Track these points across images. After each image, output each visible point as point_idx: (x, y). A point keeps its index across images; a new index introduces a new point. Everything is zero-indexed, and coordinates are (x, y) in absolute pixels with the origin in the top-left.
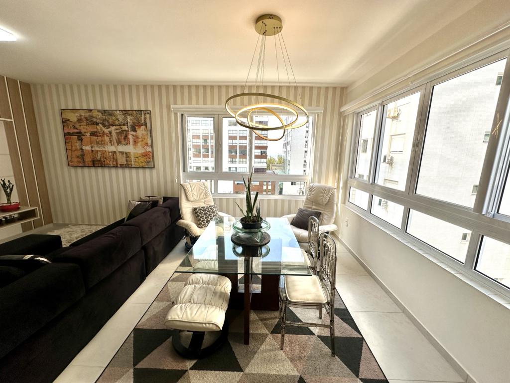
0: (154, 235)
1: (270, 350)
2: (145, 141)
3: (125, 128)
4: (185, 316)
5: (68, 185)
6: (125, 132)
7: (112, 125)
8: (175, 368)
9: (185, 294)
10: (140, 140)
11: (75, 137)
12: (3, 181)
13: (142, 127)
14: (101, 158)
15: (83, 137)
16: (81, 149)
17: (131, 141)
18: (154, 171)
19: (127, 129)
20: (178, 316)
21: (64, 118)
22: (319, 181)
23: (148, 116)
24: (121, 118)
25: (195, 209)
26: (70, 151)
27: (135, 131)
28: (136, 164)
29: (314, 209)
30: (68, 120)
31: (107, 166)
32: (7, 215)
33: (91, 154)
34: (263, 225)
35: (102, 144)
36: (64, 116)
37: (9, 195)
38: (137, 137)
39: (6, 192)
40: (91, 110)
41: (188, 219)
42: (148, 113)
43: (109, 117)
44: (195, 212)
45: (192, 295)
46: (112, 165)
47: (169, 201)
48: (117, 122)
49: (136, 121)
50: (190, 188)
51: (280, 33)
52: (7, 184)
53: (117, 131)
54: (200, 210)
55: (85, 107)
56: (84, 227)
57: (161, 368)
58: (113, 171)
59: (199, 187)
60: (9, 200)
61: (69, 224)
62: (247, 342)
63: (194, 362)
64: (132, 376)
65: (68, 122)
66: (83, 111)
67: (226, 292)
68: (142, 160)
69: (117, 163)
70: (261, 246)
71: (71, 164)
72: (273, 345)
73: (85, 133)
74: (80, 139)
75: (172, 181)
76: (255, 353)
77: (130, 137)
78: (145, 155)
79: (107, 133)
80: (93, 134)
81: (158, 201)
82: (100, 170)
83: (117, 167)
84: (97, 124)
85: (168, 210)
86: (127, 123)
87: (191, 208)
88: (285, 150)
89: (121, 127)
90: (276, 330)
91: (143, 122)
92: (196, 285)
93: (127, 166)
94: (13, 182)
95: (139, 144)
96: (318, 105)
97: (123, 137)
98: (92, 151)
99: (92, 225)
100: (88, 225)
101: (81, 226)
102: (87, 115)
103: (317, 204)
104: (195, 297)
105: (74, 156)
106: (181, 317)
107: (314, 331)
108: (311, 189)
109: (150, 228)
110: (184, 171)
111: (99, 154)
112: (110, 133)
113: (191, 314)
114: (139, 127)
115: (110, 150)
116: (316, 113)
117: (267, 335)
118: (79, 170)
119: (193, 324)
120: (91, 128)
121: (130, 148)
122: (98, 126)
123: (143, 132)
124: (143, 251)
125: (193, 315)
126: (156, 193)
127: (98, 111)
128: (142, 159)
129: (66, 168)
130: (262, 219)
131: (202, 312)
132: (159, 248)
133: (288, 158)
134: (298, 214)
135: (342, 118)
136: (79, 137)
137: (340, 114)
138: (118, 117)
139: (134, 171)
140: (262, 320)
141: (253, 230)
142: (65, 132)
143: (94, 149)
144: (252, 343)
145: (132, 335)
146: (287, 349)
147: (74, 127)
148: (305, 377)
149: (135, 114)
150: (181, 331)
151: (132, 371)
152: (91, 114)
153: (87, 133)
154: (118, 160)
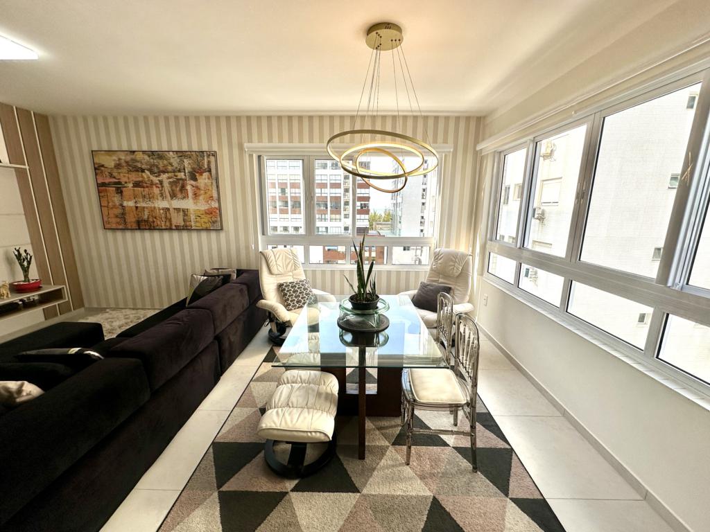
0: (229, 320)
1: (393, 466)
2: (209, 193)
3: (181, 175)
4: (283, 423)
5: (104, 254)
6: (181, 182)
7: (164, 172)
8: (271, 491)
9: (280, 396)
10: (202, 192)
11: (112, 189)
12: (18, 251)
13: (204, 174)
14: (148, 218)
15: (124, 189)
16: (122, 205)
17: (190, 194)
18: (222, 235)
19: (183, 177)
20: (275, 423)
21: (97, 164)
22: (448, 245)
23: (212, 159)
24: (175, 161)
25: (280, 286)
26: (106, 208)
27: (196, 180)
28: (198, 224)
29: (440, 283)
30: (103, 166)
31: (158, 228)
32: (24, 296)
33: (135, 212)
34: (379, 305)
35: (150, 198)
36: (96, 160)
37: (26, 270)
38: (198, 188)
39: (22, 265)
40: (134, 152)
41: (271, 299)
42: (213, 155)
43: (159, 161)
44: (281, 288)
45: (289, 397)
46: (164, 227)
47: (244, 275)
48: (170, 168)
49: (195, 166)
50: (273, 257)
51: (399, 47)
52: (24, 254)
53: (171, 180)
54: (287, 286)
55: (125, 148)
56: (128, 312)
57: (254, 490)
58: (166, 235)
59: (286, 256)
60: (26, 276)
61: (105, 309)
62: (362, 457)
63: (296, 482)
64: (217, 500)
65: (103, 168)
66: (122, 153)
67: (334, 392)
68: (206, 221)
69: (171, 224)
70: (378, 332)
71: (107, 226)
72: (397, 460)
73: (126, 183)
74: (120, 191)
75: (247, 248)
76: (374, 469)
77: (189, 188)
78: (210, 212)
79: (157, 184)
80: (137, 184)
81: (230, 275)
82: (147, 234)
83: (170, 229)
84: (143, 171)
85: (244, 287)
86: (184, 169)
87: (276, 284)
88: (395, 202)
89: (176, 174)
90: (398, 441)
91: (206, 166)
92: (293, 385)
93: (186, 228)
94: (31, 252)
95: (201, 198)
96: (445, 141)
97: (178, 189)
98: (137, 207)
99: (137, 309)
100: (133, 309)
101: (123, 311)
102: (129, 158)
103: (446, 276)
104: (293, 399)
105: (111, 215)
106: (278, 425)
107: (448, 442)
108: (437, 256)
109: (224, 312)
110: (263, 234)
111: (146, 213)
112: (161, 182)
113: (292, 421)
114: (201, 174)
115: (161, 207)
116: (443, 152)
117: (388, 447)
118: (119, 234)
119: (295, 433)
120: (135, 177)
121: (188, 204)
122: (143, 174)
123: (207, 181)
124: (216, 342)
125: (294, 422)
126: (225, 265)
127: (144, 152)
128: (206, 219)
129: (100, 232)
130: (378, 297)
131: (305, 418)
132: (235, 338)
133: (399, 213)
134: (419, 290)
135: (479, 159)
136: (118, 189)
137: (476, 153)
138: (172, 160)
139: (194, 235)
140: (380, 429)
141: (367, 312)
142: (99, 182)
143: (138, 205)
144: (369, 459)
145: (211, 450)
146: (415, 464)
147: (111, 176)
148: (440, 498)
149: (195, 156)
150: (276, 442)
151: (216, 494)
152: (133, 157)
153: (129, 183)
154: (173, 219)
